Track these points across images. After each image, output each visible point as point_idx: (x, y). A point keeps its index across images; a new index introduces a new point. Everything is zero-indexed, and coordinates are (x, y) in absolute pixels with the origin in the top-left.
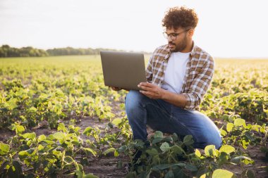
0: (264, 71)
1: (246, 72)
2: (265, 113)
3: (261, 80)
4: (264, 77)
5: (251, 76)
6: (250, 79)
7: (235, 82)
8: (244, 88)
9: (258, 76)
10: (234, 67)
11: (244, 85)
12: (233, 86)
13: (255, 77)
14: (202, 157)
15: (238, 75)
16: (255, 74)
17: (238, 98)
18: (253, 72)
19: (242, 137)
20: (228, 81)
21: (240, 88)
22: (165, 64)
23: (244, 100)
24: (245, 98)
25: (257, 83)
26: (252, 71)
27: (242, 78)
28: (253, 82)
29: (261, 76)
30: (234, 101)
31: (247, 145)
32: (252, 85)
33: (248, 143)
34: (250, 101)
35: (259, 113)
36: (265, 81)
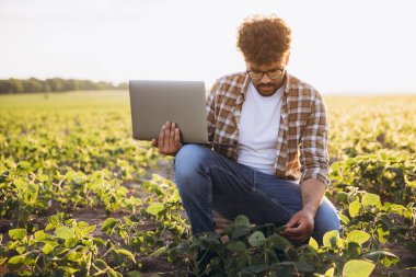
0: (398, 118)
1: (364, 120)
2: (409, 188)
3: (395, 133)
4: (400, 128)
5: (375, 128)
6: (375, 133)
7: (348, 139)
8: (364, 149)
9: (387, 127)
10: (338, 113)
11: (365, 144)
12: (344, 146)
13: (382, 128)
14: (320, 251)
15: (351, 125)
16: (382, 124)
17: (361, 165)
18: (378, 120)
19: (377, 224)
20: (334, 137)
21: (358, 149)
22: (237, 114)
23: (370, 167)
24: (373, 164)
25: (387, 140)
26: (375, 118)
27: (359, 131)
28: (381, 138)
29: (392, 126)
30: (352, 169)
31: (385, 237)
32: (379, 144)
33: (388, 233)
34: (381, 168)
35: (398, 188)
36: (402, 135)
